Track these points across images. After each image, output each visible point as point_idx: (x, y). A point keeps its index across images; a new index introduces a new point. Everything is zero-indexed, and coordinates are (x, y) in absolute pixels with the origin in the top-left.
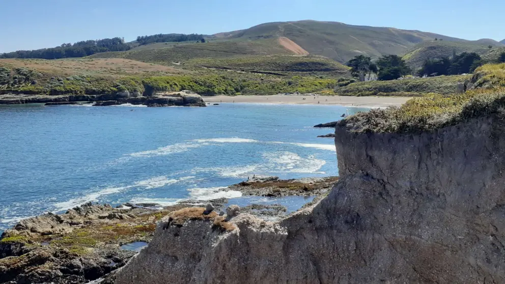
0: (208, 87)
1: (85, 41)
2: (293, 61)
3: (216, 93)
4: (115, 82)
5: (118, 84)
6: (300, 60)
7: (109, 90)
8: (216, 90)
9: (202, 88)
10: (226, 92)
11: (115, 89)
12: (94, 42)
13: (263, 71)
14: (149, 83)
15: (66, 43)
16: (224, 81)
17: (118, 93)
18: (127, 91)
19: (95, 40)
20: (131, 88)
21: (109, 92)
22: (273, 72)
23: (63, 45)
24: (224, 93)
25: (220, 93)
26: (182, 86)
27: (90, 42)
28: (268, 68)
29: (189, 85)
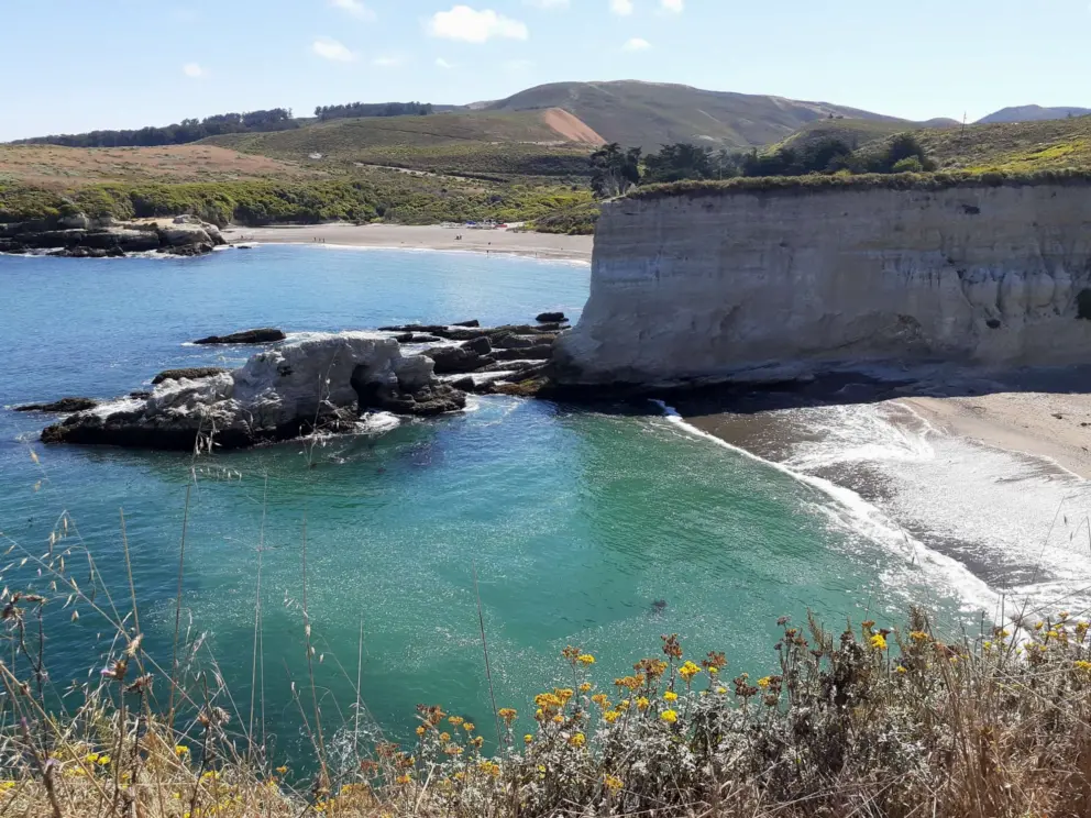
0: (306, 205)
1: (224, 114)
2: (532, 154)
3: (323, 218)
4: (59, 194)
5: (64, 199)
6: (548, 153)
7: (41, 213)
8: (324, 212)
9: (290, 208)
10: (351, 217)
11: (54, 210)
12: (238, 116)
13: (471, 173)
14: (147, 198)
15: (191, 118)
16: (355, 193)
17: (61, 220)
18: (83, 216)
19: (241, 113)
20: (96, 208)
21: (39, 216)
22: (489, 175)
23: (184, 122)
24: (345, 218)
25: (334, 218)
26: (241, 204)
27: (230, 116)
28: (483, 166)
29: (260, 202)
